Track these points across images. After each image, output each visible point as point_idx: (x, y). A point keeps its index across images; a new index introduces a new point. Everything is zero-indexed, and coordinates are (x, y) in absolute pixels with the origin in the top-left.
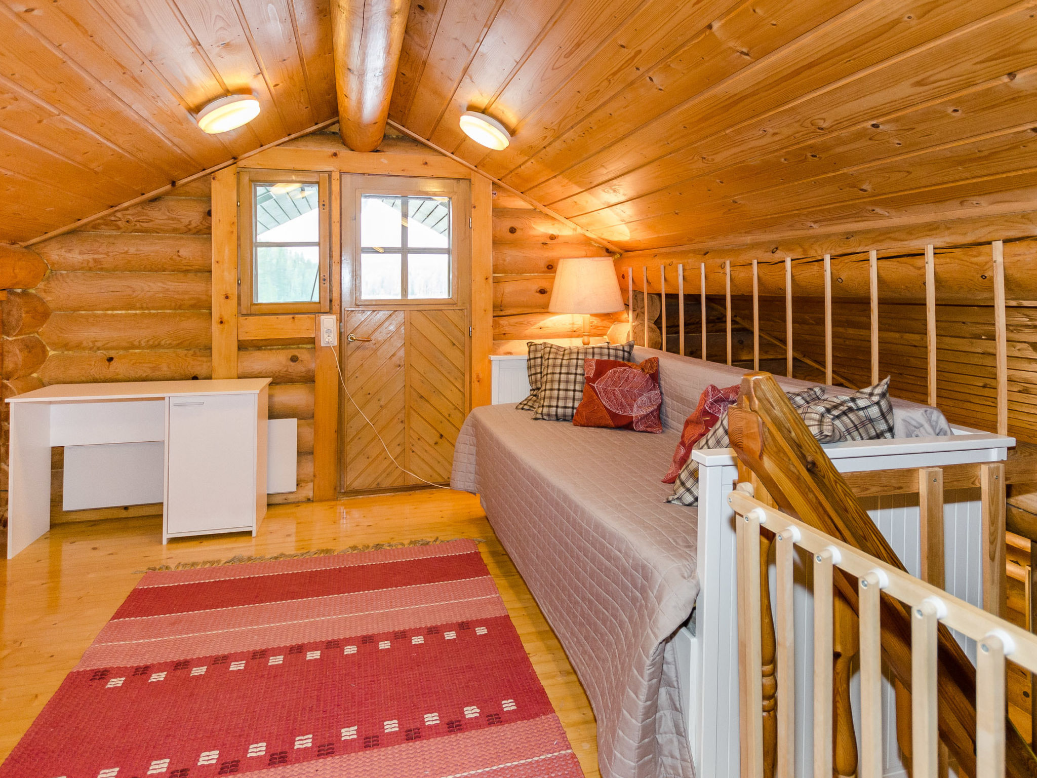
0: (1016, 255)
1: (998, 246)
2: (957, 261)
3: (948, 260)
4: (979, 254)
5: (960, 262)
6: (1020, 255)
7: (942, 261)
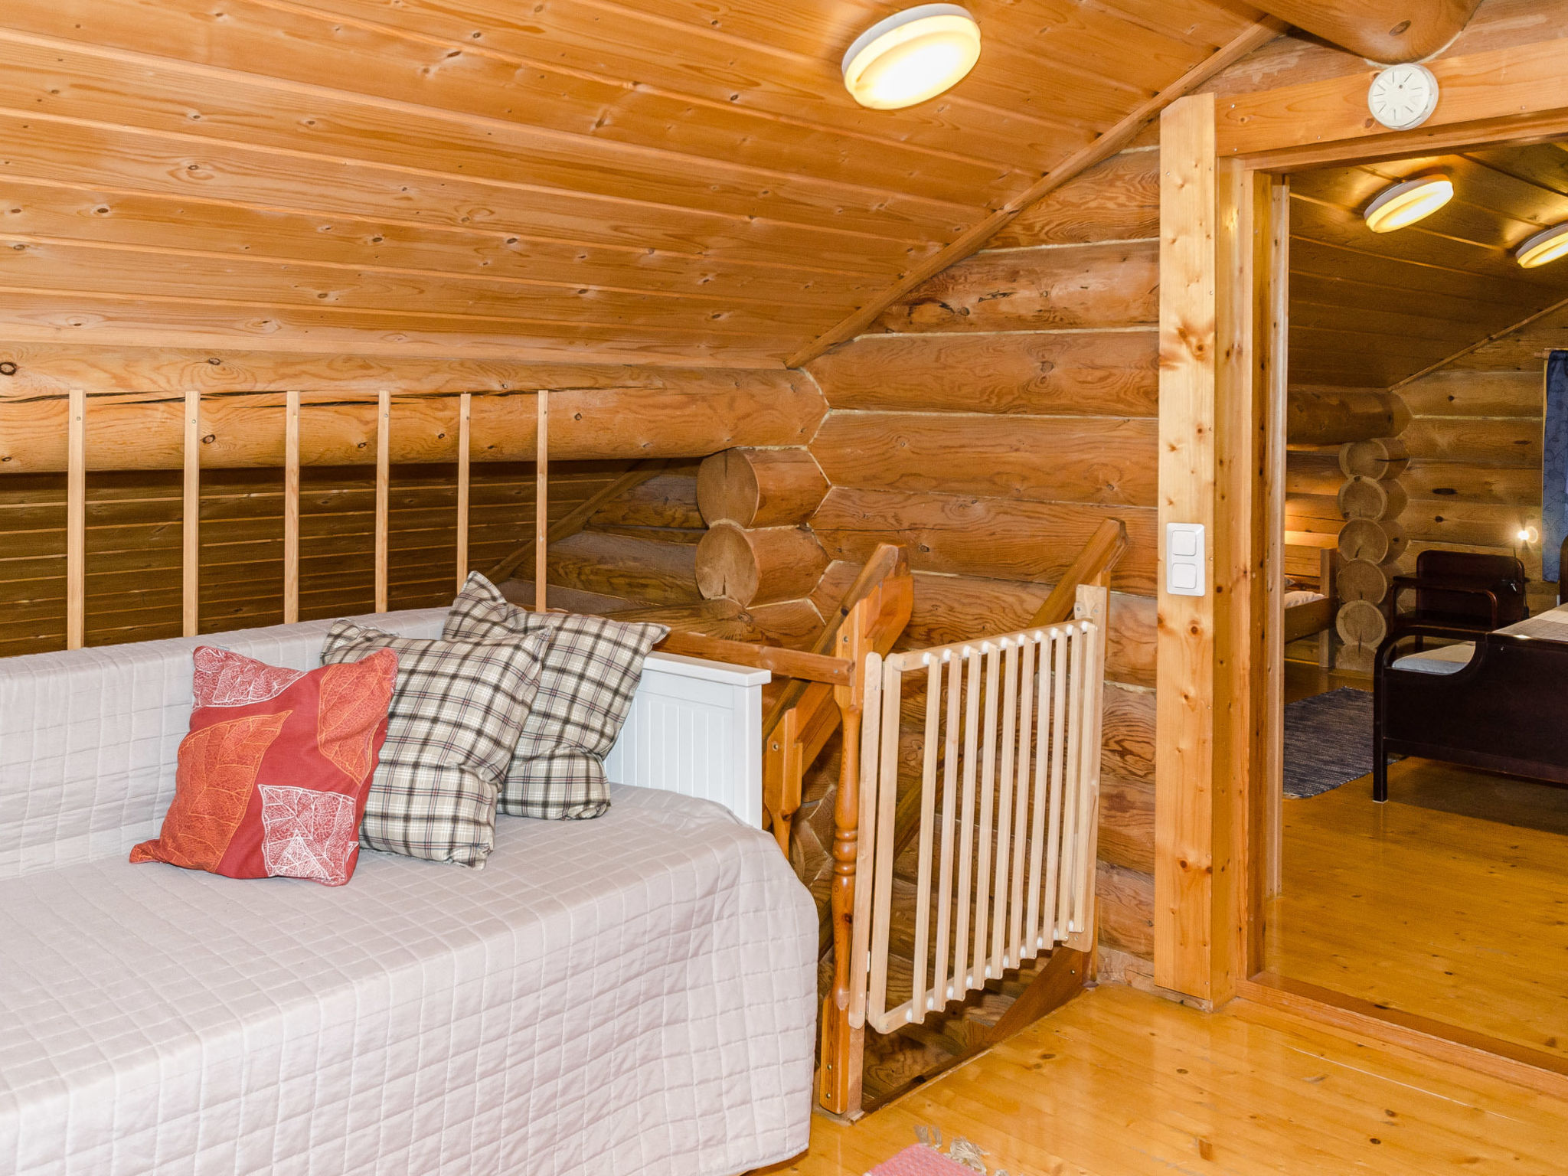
0: (482, 411)
1: (466, 398)
2: (418, 415)
3: (408, 413)
4: (445, 408)
5: (422, 416)
6: (486, 411)
7: (400, 413)
